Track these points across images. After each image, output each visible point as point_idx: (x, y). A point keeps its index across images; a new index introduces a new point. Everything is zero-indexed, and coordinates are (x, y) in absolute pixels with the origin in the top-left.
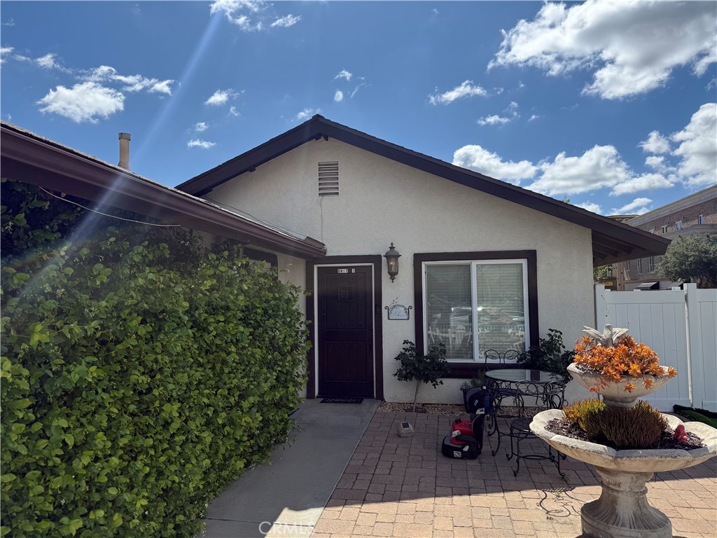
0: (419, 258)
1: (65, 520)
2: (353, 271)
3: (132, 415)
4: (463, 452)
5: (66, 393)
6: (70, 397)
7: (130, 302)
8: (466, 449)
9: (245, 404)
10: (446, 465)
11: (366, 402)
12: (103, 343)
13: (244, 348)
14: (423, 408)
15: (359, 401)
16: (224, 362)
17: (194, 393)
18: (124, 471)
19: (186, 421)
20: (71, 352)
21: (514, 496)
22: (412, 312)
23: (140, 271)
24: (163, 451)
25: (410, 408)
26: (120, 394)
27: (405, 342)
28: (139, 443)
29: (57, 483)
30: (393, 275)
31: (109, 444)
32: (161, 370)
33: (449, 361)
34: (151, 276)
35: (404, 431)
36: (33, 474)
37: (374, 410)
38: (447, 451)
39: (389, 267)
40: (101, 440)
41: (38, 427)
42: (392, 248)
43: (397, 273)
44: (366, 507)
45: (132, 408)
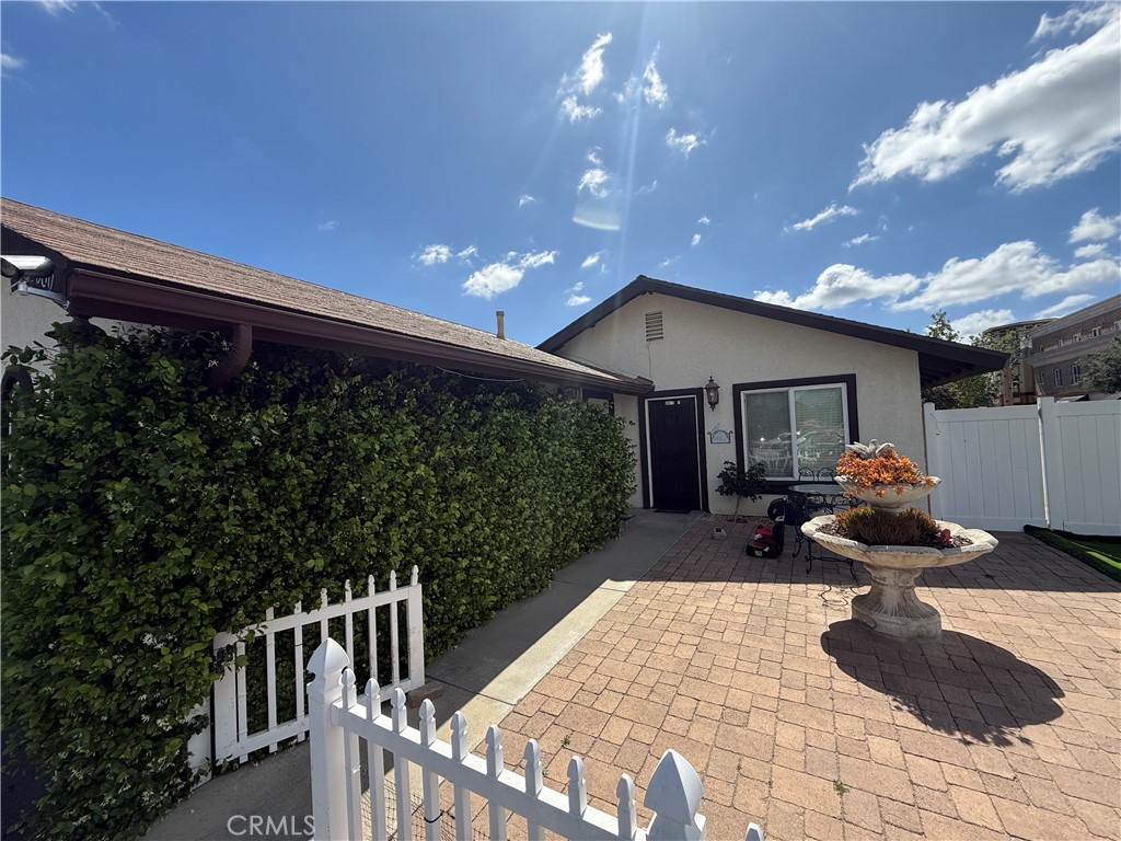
0: (737, 389)
1: (460, 559)
2: (679, 402)
3: (498, 504)
4: (764, 552)
5: (458, 487)
6: (461, 489)
7: (492, 432)
8: (767, 549)
9: (578, 504)
10: (746, 561)
11: (693, 513)
12: (479, 458)
13: (577, 464)
14: (743, 520)
15: (687, 512)
16: (562, 474)
17: (540, 493)
18: (493, 537)
19: (534, 511)
20: (459, 463)
21: (800, 587)
22: (733, 436)
23: (500, 411)
24: (520, 529)
25: (730, 519)
26: (489, 490)
27: (726, 462)
28: (503, 521)
29: (455, 538)
30: (713, 405)
31: (485, 520)
32: (516, 477)
33: (768, 479)
34: (506, 414)
35: (717, 534)
36: (442, 531)
37: (698, 519)
38: (750, 551)
39: (709, 397)
40: (478, 516)
41: (443, 505)
42: (711, 381)
43: (717, 403)
44: (669, 584)
45: (498, 499)
